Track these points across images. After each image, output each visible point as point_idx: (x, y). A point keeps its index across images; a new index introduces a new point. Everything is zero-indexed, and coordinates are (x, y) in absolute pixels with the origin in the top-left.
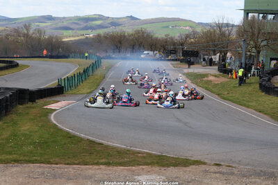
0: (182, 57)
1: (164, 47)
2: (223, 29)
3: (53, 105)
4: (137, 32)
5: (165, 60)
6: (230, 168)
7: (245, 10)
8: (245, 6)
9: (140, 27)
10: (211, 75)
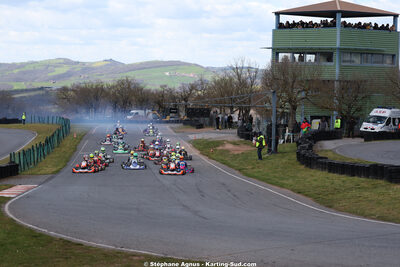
0: (186, 118)
1: (159, 103)
2: (244, 76)
3: (6, 191)
4: (121, 83)
5: (160, 122)
7: (273, 49)
8: (274, 41)
9: (125, 74)
10: (228, 142)
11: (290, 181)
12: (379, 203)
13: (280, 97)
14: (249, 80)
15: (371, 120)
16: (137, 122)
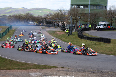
1: (38, 20)
4: (27, 14)
5: (38, 26)
6: (68, 69)
7: (71, 5)
8: (71, 3)
10: (58, 31)
11: (76, 43)
12: (101, 49)
13: (73, 18)
14: (64, 14)
15: (99, 25)
16: (31, 26)
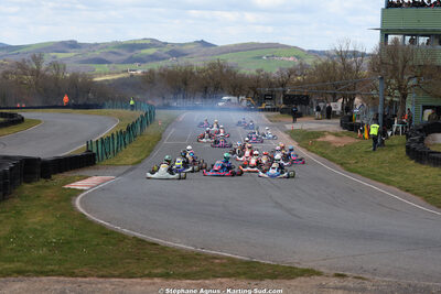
0: (283, 106)
1: (254, 89)
2: (349, 60)
3: (79, 183)
4: (212, 66)
5: (255, 110)
6: (360, 281)
7: (382, 30)
8: (382, 23)
9: (217, 57)
10: (330, 133)
11: (398, 178)
16: (229, 109)
